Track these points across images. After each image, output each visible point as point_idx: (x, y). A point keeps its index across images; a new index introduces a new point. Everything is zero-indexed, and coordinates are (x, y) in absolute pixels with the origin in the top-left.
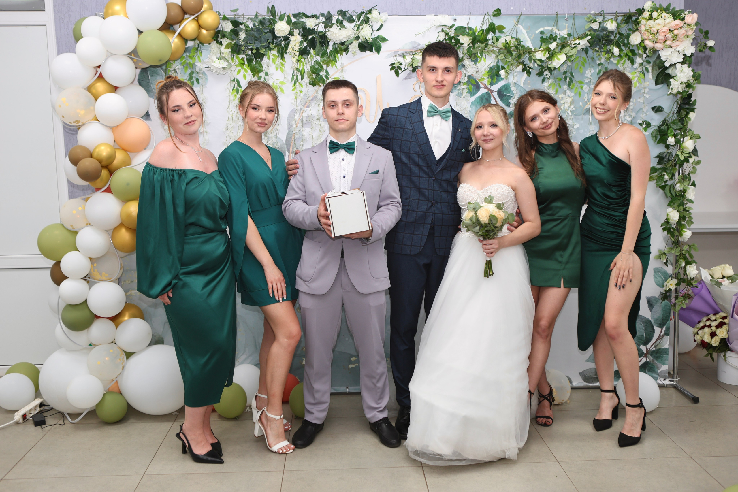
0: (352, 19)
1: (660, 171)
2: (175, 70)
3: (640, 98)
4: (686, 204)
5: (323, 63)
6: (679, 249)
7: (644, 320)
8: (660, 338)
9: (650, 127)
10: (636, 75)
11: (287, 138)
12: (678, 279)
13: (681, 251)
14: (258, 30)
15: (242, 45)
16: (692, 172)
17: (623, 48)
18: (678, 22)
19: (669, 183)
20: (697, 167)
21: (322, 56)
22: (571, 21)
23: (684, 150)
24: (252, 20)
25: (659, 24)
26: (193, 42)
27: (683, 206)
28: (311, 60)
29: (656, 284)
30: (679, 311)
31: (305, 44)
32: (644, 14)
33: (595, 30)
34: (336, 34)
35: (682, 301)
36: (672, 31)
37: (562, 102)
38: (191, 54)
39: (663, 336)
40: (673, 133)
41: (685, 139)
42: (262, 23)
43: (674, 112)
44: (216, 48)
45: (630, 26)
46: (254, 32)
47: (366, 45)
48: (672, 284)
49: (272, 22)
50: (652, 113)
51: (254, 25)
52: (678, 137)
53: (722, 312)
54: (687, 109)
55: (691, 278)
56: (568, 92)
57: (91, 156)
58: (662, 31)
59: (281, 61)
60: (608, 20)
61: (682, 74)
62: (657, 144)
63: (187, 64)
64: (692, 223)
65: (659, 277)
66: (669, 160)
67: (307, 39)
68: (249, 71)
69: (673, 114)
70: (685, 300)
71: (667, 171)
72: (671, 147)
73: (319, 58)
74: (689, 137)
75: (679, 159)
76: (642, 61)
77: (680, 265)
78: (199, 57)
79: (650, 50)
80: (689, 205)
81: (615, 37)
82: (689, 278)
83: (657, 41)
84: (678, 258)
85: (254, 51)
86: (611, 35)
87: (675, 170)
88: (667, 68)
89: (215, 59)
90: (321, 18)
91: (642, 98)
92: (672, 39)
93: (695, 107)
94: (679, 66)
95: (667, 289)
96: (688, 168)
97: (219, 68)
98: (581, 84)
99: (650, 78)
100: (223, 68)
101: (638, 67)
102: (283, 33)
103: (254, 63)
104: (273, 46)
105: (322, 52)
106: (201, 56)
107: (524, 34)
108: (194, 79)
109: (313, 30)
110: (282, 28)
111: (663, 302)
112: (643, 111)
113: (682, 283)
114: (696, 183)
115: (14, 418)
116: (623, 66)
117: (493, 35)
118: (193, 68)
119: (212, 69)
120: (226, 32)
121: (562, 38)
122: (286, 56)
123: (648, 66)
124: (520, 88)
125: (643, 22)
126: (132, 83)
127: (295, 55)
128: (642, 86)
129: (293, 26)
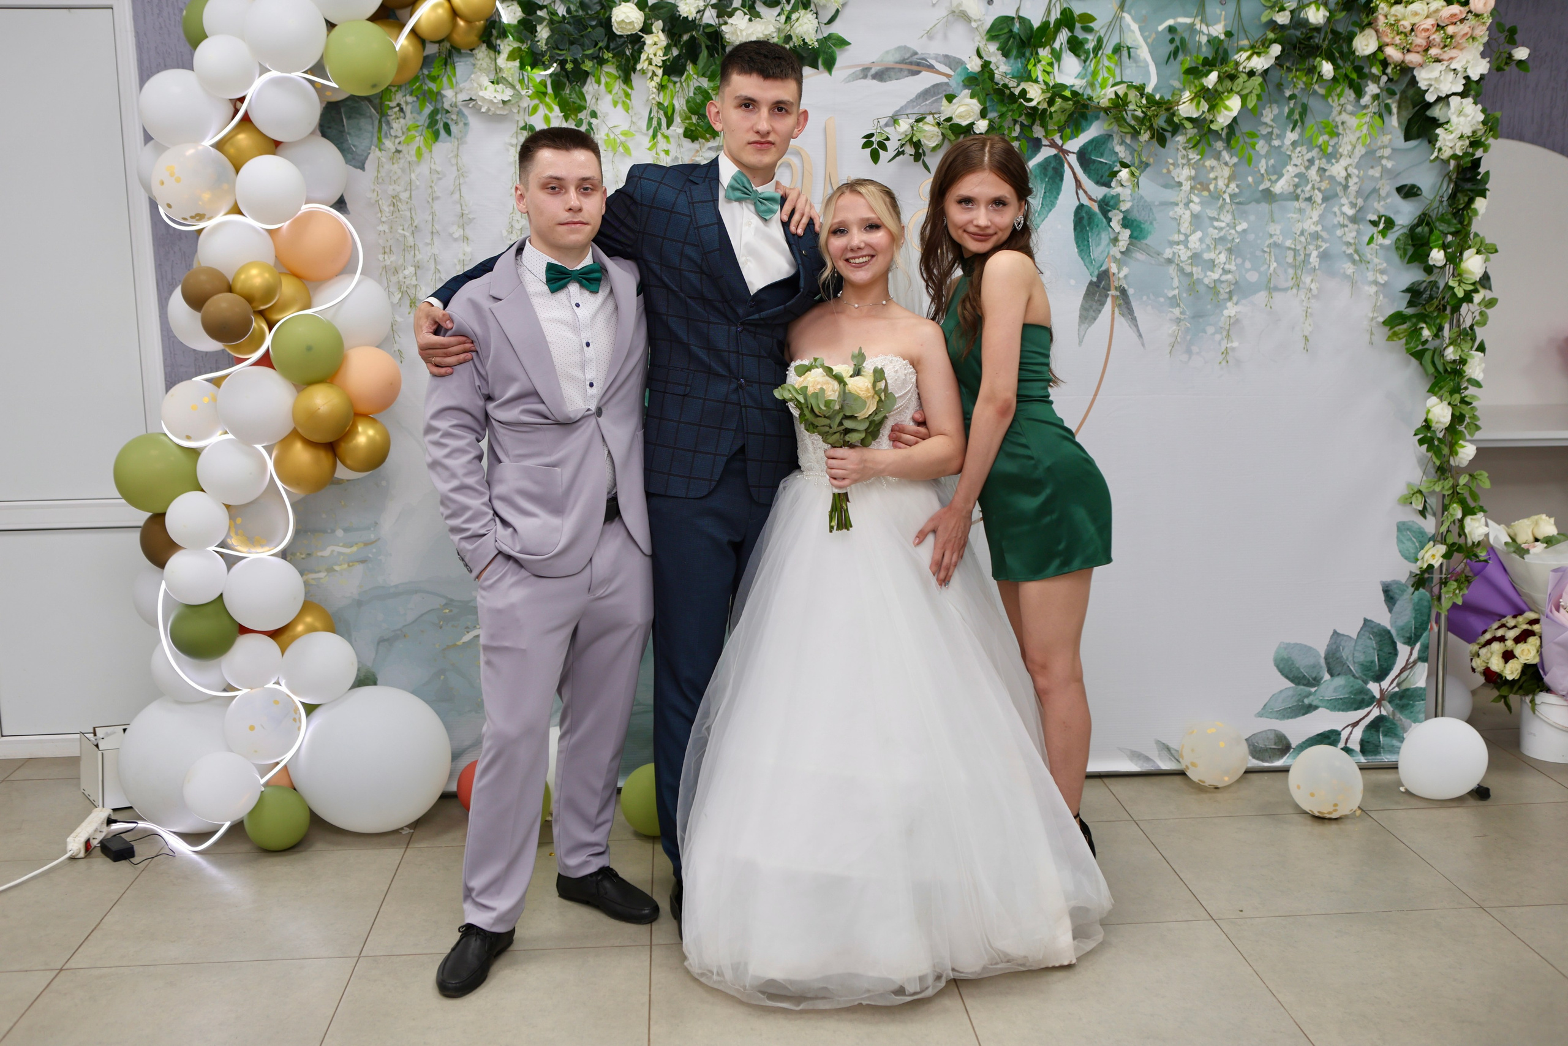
1: (1414, 320)
2: (399, 105)
3: (1372, 167)
4: (1466, 388)
6: (1449, 483)
7: (1375, 630)
8: (1408, 667)
9: (1392, 228)
10: (1367, 119)
12: (1447, 545)
13: (1454, 487)
14: (579, 23)
15: (543, 54)
16: (1478, 323)
17: (1340, 62)
18: (1456, 9)
19: (1430, 345)
20: (1490, 312)
21: (711, 78)
22: (1231, 7)
23: (1465, 276)
25: (1416, 14)
26: (437, 45)
27: (1460, 394)
29: (1403, 556)
30: (1448, 611)
31: (675, 52)
33: (1283, 27)
34: (741, 31)
35: (1455, 590)
36: (1443, 28)
37: (1212, 175)
38: (434, 73)
39: (1415, 663)
40: (1441, 242)
41: (1467, 254)
42: (582, 5)
43: (1442, 197)
44: (487, 60)
45: (1355, 18)
46: (568, 26)
47: (804, 55)
48: (1434, 555)
49: (607, 5)
50: (1397, 199)
51: (569, 11)
52: (1450, 250)
53: (1531, 610)
54: (1471, 191)
55: (1473, 543)
56: (1226, 155)
57: (230, 289)
58: (1422, 27)
59: (625, 87)
60: (1308, 5)
61: (1462, 119)
62: (1408, 263)
63: (424, 93)
64: (1478, 428)
65: (1408, 540)
66: (1431, 298)
67: (680, 41)
68: (556, 108)
69: (1442, 202)
70: (1461, 589)
71: (1427, 320)
72: (1436, 271)
73: (705, 83)
74: (1474, 250)
75: (1454, 295)
76: (1377, 91)
77: (1452, 515)
78: (450, 79)
79: (1396, 67)
80: (1472, 391)
81: (1324, 40)
82: (1470, 543)
83: (1411, 49)
84: (1447, 501)
85: (569, 66)
86: (1315, 34)
87: (1444, 318)
88: (1429, 105)
89: (485, 81)
91: (1379, 169)
92: (1442, 45)
93: (1487, 186)
94: (1455, 101)
95: (1425, 566)
96: (1470, 314)
97: (495, 101)
98: (1252, 138)
99: (1394, 127)
100: (504, 102)
101: (1369, 103)
102: (629, 27)
103: (568, 92)
104: (608, 55)
105: (711, 70)
106: (455, 75)
107: (1134, 33)
108: (440, 125)
109: (694, 21)
110: (628, 17)
111: (1416, 592)
112: (1379, 195)
113: (1455, 553)
114: (1487, 346)
115: (69, 847)
116: (1339, 100)
117: (1070, 34)
118: (436, 101)
119: (480, 103)
120: (509, 25)
121: (1213, 41)
122: (635, 78)
123: (1389, 101)
124: (1128, 146)
125: (1383, 8)
126: (313, 133)
127: (654, 74)
128: (1379, 143)
129: (651, 13)
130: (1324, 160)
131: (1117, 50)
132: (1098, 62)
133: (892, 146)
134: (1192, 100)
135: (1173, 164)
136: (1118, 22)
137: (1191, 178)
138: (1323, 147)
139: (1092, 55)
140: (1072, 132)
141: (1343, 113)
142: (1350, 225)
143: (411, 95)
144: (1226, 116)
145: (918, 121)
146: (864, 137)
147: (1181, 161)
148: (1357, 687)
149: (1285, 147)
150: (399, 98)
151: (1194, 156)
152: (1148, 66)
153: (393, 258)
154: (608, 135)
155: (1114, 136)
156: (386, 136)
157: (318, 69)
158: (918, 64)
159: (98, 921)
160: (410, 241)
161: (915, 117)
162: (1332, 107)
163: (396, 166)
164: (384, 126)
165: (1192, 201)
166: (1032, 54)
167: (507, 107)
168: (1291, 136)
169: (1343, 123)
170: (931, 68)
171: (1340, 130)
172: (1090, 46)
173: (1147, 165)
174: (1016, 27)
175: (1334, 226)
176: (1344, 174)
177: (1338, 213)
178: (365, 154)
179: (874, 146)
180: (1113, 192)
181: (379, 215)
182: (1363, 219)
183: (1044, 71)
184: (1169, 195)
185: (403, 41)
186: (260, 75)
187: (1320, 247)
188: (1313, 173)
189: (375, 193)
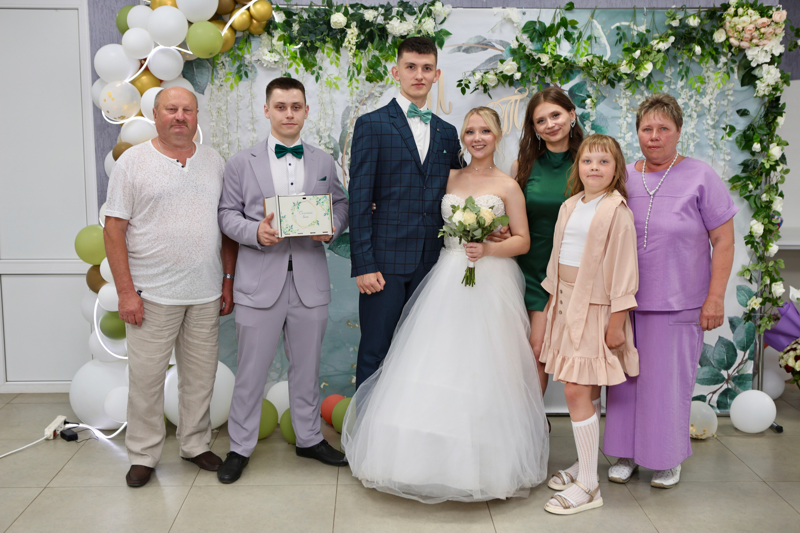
0: (413, 11)
1: (745, 180)
2: (222, 62)
3: (724, 100)
4: (773, 216)
5: (382, 58)
6: (765, 264)
7: (725, 342)
8: (743, 362)
9: (734, 131)
10: (720, 75)
11: (341, 137)
12: (763, 298)
13: (767, 267)
14: (314, 23)
15: (296, 38)
16: (780, 182)
17: (707, 46)
18: (765, 20)
19: (754, 193)
20: (786, 176)
21: (381, 50)
22: (650, 17)
23: (771, 157)
24: (305, 10)
25: (744, 22)
26: (242, 33)
27: (769, 218)
28: (369, 54)
29: (740, 303)
30: (764, 333)
31: (362, 37)
32: (729, 10)
33: (676, 28)
34: (396, 28)
35: (766, 322)
36: (759, 29)
38: (241, 46)
39: (746, 360)
40: (759, 139)
41: (771, 146)
42: (316, 13)
43: (761, 116)
44: (267, 40)
45: (714, 23)
46: (308, 24)
48: (755, 303)
49: (328, 14)
50: (737, 116)
51: (309, 16)
52: (764, 144)
54: (775, 113)
55: (777, 297)
58: (748, 29)
59: (337, 55)
60: (690, 16)
61: (769, 76)
62: (742, 150)
63: (235, 57)
64: (780, 237)
65: (742, 295)
66: (754, 168)
67: (365, 32)
68: (302, 65)
69: (760, 118)
70: (770, 322)
71: (752, 180)
72: (756, 154)
73: (377, 53)
74: (775, 144)
75: (764, 167)
76: (726, 61)
77: (764, 282)
78: (248, 49)
79: (736, 48)
80: (776, 217)
81: (697, 35)
82: (775, 297)
83: (743, 39)
84: (762, 275)
85: (308, 44)
86: (693, 31)
87: (760, 179)
88: (753, 69)
89: (266, 51)
90: (380, 9)
91: (726, 101)
92: (759, 38)
93: (784, 111)
94: (765, 67)
95: (751, 309)
96: (775, 177)
97: (271, 61)
98: (660, 84)
99: (735, 79)
100: (275, 62)
101: (722, 67)
102: (339, 25)
103: (308, 57)
104: (328, 39)
105: (380, 46)
106: (251, 47)
107: (598, 30)
108: (243, 73)
109: (372, 22)
110: (338, 20)
111: (747, 323)
112: (727, 115)
113: (767, 303)
114: (784, 193)
115: (46, 433)
116: (706, 65)
117: (565, 30)
118: (241, 60)
119: (263, 62)
120: (279, 23)
121: (640, 34)
122: (341, 50)
123: (733, 66)
124: (594, 88)
125: (728, 19)
126: (179, 76)
127: (351, 48)
128: (726, 88)
129: (350, 18)
130: (698, 96)
131: (589, 38)
132: (579, 45)
133: (472, 86)
134: (627, 64)
135: (619, 97)
136: (590, 24)
137: (627, 104)
138: (697, 89)
139: (576, 41)
140: (566, 80)
141: (708, 71)
142: (712, 130)
143: (228, 57)
144: (644, 73)
145: (485, 73)
146: (458, 81)
147: (622, 96)
148: (715, 372)
149: (677, 89)
150: (223, 59)
151: (629, 93)
152: (606, 47)
153: (217, 139)
154: (327, 79)
155: (587, 82)
156: (215, 78)
157: (183, 45)
158: (487, 45)
159: (62, 467)
160: (226, 131)
161: (483, 71)
162: (702, 68)
163: (220, 93)
164: (215, 73)
165: (627, 116)
166: (545, 40)
167: (276, 64)
168: (681, 84)
169: (708, 77)
170: (493, 47)
171: (707, 80)
172: (576, 36)
173: (605, 97)
174: (537, 27)
175: (703, 130)
176: (708, 103)
177: (705, 123)
178: (205, 87)
179: (463, 87)
180: (586, 111)
181: (211, 117)
182: (718, 127)
183: (552, 49)
184: (616, 113)
185: (225, 31)
186: (155, 47)
187: (695, 141)
188: (692, 103)
189: (209, 106)
